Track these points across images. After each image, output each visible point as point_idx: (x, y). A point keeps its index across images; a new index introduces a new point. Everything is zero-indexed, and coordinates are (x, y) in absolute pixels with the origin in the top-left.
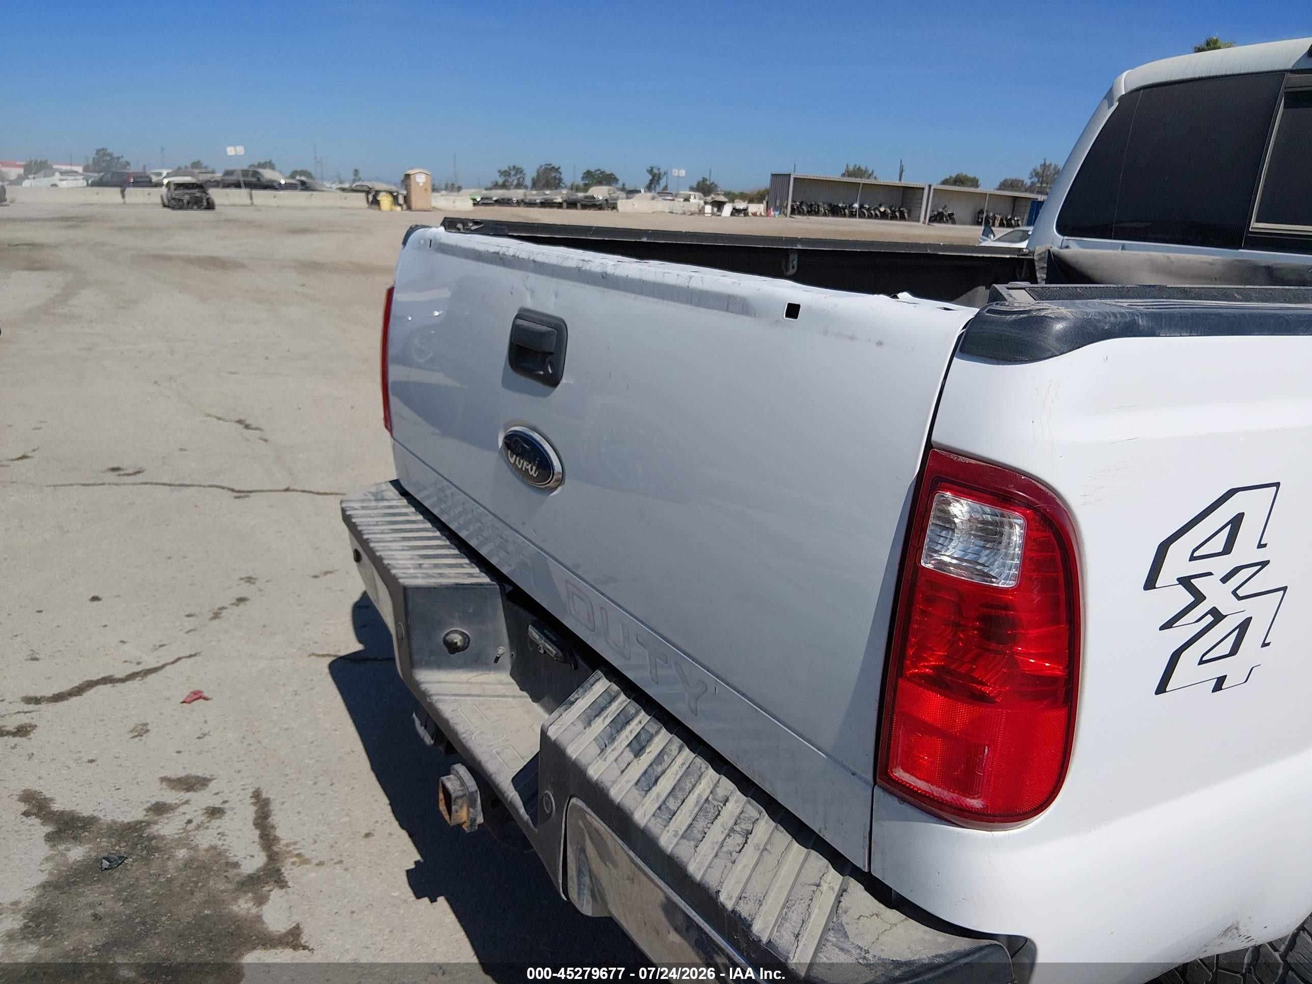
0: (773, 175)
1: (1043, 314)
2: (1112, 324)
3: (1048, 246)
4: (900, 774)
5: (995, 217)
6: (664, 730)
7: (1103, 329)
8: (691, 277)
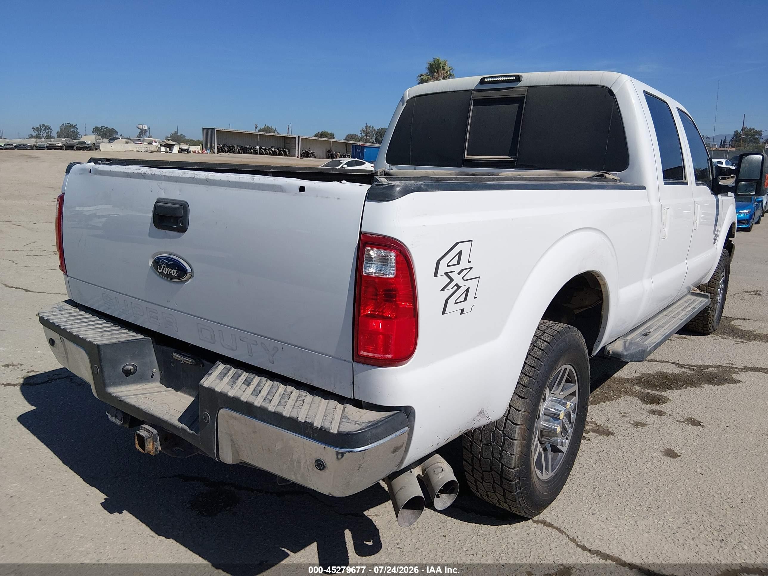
0: (203, 129)
1: (393, 184)
2: (414, 187)
3: (384, 169)
4: (363, 353)
5: (337, 154)
6: (256, 377)
7: (412, 189)
8: (254, 179)
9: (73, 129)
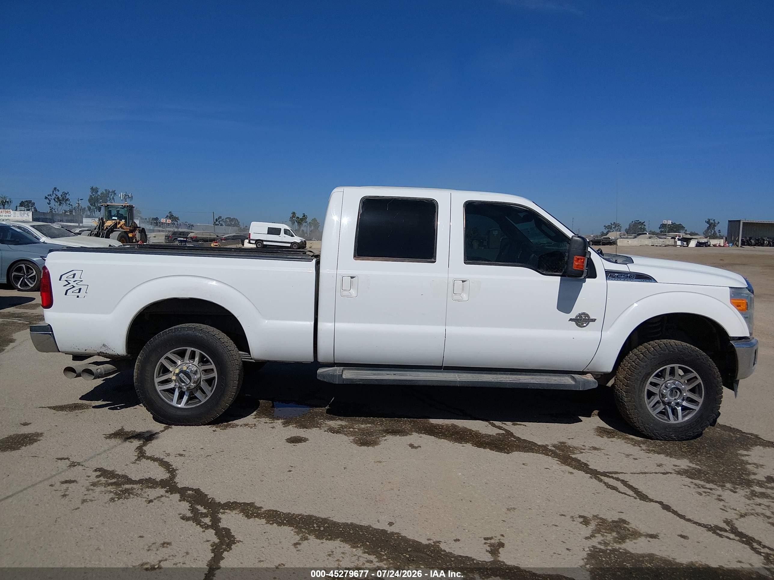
0: (729, 221)
9: (640, 226)
